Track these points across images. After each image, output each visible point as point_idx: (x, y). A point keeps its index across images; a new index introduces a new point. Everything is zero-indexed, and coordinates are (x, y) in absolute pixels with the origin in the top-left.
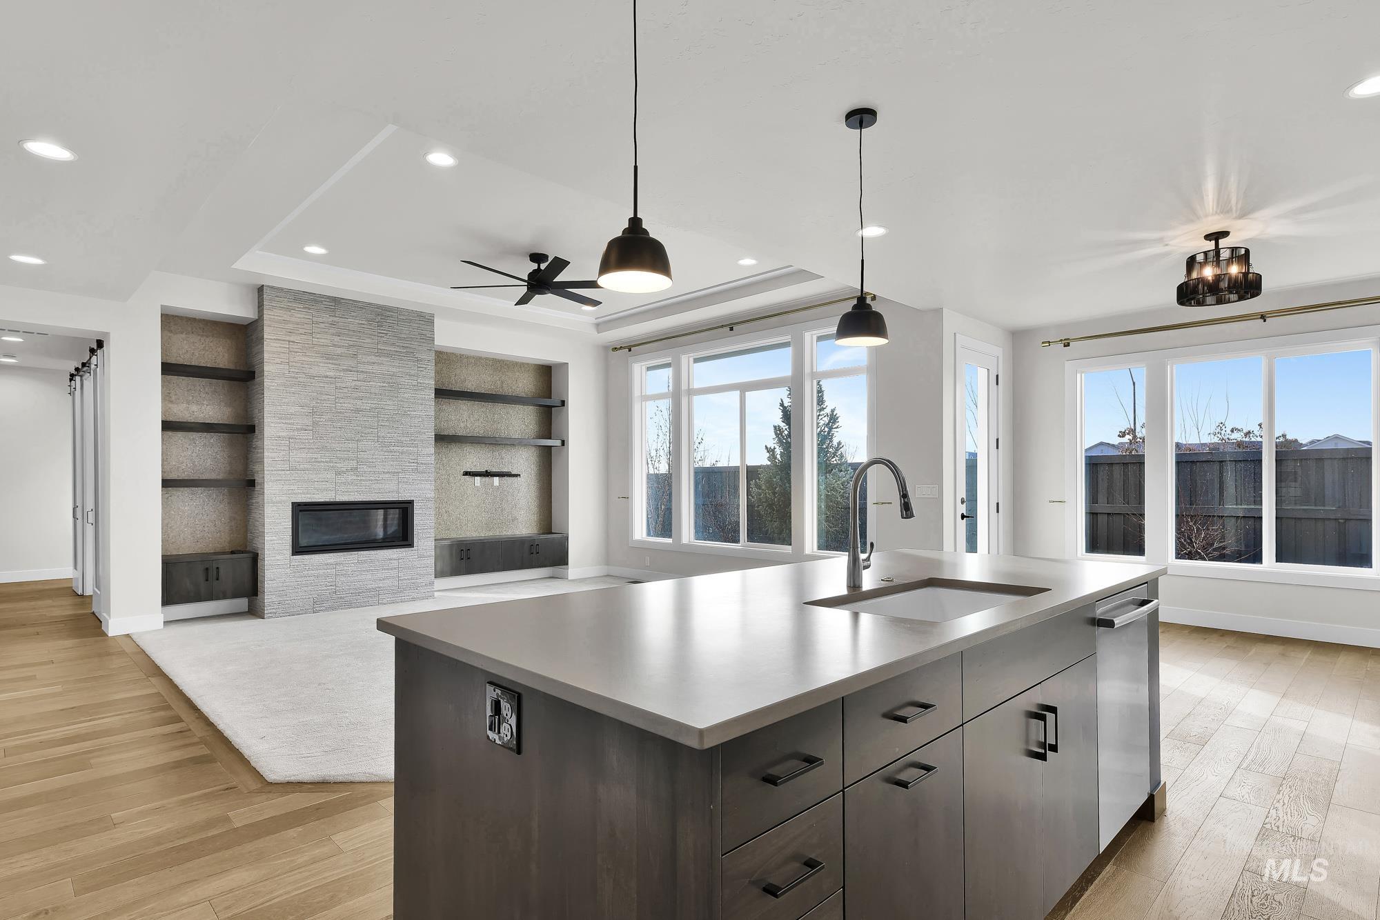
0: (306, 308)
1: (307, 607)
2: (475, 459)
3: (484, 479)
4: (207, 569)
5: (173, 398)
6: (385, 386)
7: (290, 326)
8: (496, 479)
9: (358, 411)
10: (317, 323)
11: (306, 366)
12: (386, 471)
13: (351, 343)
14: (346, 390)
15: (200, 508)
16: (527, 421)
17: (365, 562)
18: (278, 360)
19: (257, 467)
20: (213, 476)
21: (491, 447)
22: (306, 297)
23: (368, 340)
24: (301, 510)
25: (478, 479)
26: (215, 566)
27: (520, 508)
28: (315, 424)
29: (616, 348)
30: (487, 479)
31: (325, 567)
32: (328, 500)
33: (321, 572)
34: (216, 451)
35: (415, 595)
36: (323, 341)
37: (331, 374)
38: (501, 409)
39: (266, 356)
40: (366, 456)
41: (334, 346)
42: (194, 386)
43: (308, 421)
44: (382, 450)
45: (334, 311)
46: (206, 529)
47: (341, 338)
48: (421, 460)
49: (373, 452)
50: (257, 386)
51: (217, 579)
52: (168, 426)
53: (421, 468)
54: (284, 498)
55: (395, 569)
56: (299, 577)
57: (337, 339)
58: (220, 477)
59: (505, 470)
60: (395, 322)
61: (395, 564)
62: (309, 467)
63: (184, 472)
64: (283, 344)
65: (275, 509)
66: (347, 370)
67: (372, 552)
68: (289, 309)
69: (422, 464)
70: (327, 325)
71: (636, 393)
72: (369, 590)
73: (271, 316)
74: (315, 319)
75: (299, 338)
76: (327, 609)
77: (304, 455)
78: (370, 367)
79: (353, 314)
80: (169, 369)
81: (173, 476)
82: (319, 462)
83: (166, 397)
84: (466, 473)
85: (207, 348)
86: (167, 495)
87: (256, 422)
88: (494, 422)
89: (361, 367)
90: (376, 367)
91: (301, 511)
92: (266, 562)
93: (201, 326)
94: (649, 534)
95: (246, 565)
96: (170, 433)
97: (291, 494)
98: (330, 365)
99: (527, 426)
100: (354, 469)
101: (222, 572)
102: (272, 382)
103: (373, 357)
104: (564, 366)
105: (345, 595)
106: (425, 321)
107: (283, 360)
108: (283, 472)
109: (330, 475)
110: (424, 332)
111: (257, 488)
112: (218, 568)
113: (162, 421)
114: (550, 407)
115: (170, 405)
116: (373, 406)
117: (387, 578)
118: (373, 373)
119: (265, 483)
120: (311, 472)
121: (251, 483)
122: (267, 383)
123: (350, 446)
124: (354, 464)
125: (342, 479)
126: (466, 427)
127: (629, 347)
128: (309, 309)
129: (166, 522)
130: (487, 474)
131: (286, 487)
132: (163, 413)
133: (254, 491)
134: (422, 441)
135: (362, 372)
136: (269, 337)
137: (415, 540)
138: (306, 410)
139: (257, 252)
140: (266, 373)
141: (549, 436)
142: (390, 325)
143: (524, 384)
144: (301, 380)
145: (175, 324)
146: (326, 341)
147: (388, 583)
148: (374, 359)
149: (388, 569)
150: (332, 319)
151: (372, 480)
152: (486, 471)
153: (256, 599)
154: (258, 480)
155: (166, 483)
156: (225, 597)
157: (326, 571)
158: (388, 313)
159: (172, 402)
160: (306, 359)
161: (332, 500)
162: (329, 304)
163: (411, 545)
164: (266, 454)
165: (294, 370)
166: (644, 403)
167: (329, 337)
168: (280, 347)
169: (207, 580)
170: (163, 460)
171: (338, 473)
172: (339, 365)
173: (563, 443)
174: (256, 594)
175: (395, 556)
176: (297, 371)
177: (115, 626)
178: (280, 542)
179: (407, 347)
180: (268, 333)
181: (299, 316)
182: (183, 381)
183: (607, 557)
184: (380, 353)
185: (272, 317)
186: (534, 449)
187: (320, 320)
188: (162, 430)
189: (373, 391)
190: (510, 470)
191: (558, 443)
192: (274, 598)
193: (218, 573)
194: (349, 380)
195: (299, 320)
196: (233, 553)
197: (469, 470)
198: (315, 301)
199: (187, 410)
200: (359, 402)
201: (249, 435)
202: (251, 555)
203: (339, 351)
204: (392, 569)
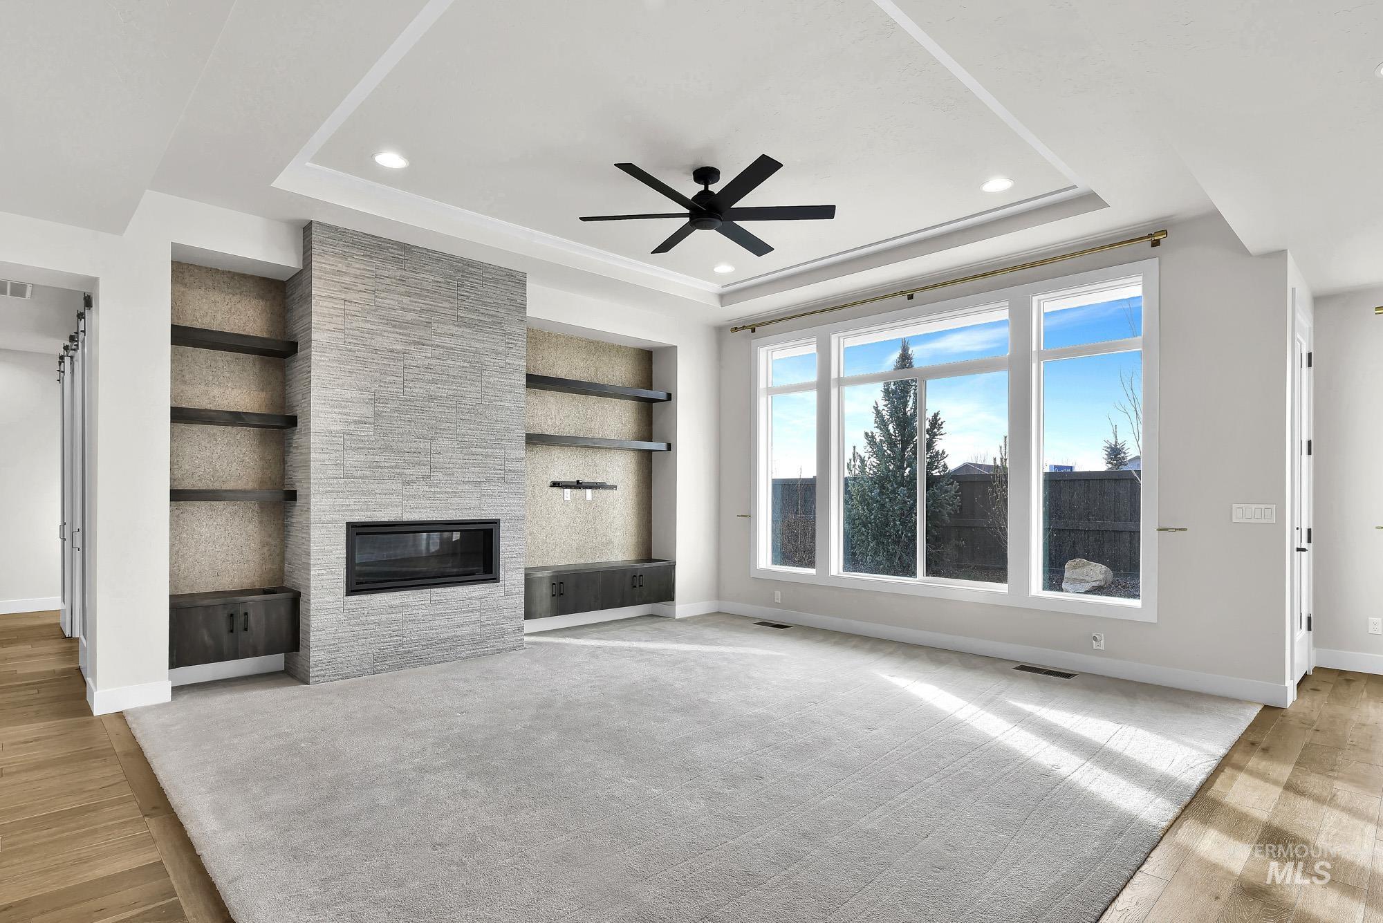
0: (366, 256)
1: (366, 666)
2: (565, 465)
3: (575, 491)
4: (232, 615)
5: (188, 377)
6: (466, 367)
7: (347, 279)
8: (589, 491)
9: (431, 399)
10: (382, 277)
11: (367, 335)
12: (466, 480)
13: (425, 307)
14: (416, 370)
15: (222, 529)
16: (624, 420)
17: (440, 602)
18: (331, 327)
19: (299, 475)
20: (240, 485)
21: (583, 451)
22: (367, 241)
23: (446, 305)
24: (358, 532)
25: (567, 491)
26: (242, 612)
27: (616, 529)
28: (378, 415)
29: (736, 328)
30: (578, 492)
31: (389, 610)
32: (392, 519)
33: (384, 617)
34: (244, 450)
35: (500, 645)
36: (388, 302)
37: (398, 347)
38: (593, 405)
39: (314, 319)
40: (441, 460)
41: (403, 309)
42: (216, 361)
43: (368, 411)
44: (461, 453)
45: (402, 261)
46: (230, 558)
47: (412, 299)
48: (509, 466)
49: (450, 454)
50: (301, 362)
51: (246, 629)
52: (180, 415)
53: (510, 477)
54: (336, 517)
55: (477, 611)
56: (354, 625)
57: (406, 300)
58: (250, 486)
59: (599, 480)
60: (479, 282)
61: (476, 604)
62: (368, 473)
63: (201, 480)
64: (337, 304)
65: (324, 531)
66: (419, 343)
67: (449, 590)
68: (345, 256)
69: (510, 470)
70: (393, 280)
71: (762, 384)
72: (444, 641)
73: (319, 264)
74: (379, 272)
75: (357, 296)
76: (391, 668)
77: (362, 458)
78: (448, 340)
79: (427, 267)
80: (183, 336)
81: (187, 485)
82: (382, 467)
83: (178, 376)
84: (555, 485)
85: (233, 310)
86: (177, 512)
87: (298, 412)
88: (587, 418)
89: (437, 340)
90: (454, 340)
91: (358, 534)
92: (312, 606)
93: (226, 279)
94: (774, 562)
95: (283, 611)
96: (182, 426)
97: (346, 510)
98: (396, 336)
99: (624, 425)
100: (426, 478)
101: (251, 618)
102: (321, 356)
103: (452, 327)
104: (673, 349)
105: (413, 649)
106: (517, 281)
107: (336, 326)
108: (335, 481)
109: (395, 485)
110: (514, 297)
111: (299, 502)
112: (246, 614)
113: (171, 407)
114: (651, 401)
115: (183, 387)
116: (451, 392)
117: (467, 623)
118: (451, 348)
119: (312, 497)
120: (372, 481)
121: (292, 496)
122: (315, 356)
123: (422, 445)
124: (426, 470)
125: (411, 490)
126: (554, 425)
127: (753, 327)
128: (371, 257)
129: (175, 549)
130: (578, 485)
131: (339, 501)
132: (173, 398)
133: (295, 506)
134: (510, 441)
135: (438, 346)
136: (318, 293)
137: (502, 572)
138: (367, 396)
139: (308, 164)
140: (314, 344)
141: (650, 439)
142: (473, 285)
143: (620, 373)
144: (359, 354)
145: (192, 276)
146: (391, 302)
147: (468, 630)
148: (454, 330)
149: (467, 612)
150: (399, 273)
151: (448, 493)
152: (578, 481)
153: (298, 655)
154: (300, 492)
155: (178, 495)
156: (255, 654)
157: (390, 616)
158: (470, 269)
159: (185, 382)
160: (367, 325)
161: (398, 520)
162: (396, 252)
163: (496, 579)
164: (313, 455)
165: (350, 340)
166: (770, 397)
167: (396, 297)
168: (333, 308)
169: (232, 631)
170: (172, 463)
171: (407, 483)
172: (409, 335)
173: (669, 447)
174: (297, 649)
175: (476, 594)
176: (356, 342)
177: (103, 701)
178: (331, 577)
179: (494, 316)
180: (318, 288)
181: (357, 266)
182: (202, 354)
183: (718, 589)
184: (461, 322)
185: (323, 265)
186: (632, 454)
187: (385, 273)
188: (172, 421)
189: (451, 371)
190: (605, 481)
191: (663, 446)
192: (323, 655)
193: (246, 621)
194: (421, 356)
195: (358, 272)
196: (265, 592)
197: (558, 480)
198: (379, 246)
199: (206, 394)
200: (433, 387)
201: (288, 431)
202: (289, 595)
203: (409, 316)
204: (472, 612)
